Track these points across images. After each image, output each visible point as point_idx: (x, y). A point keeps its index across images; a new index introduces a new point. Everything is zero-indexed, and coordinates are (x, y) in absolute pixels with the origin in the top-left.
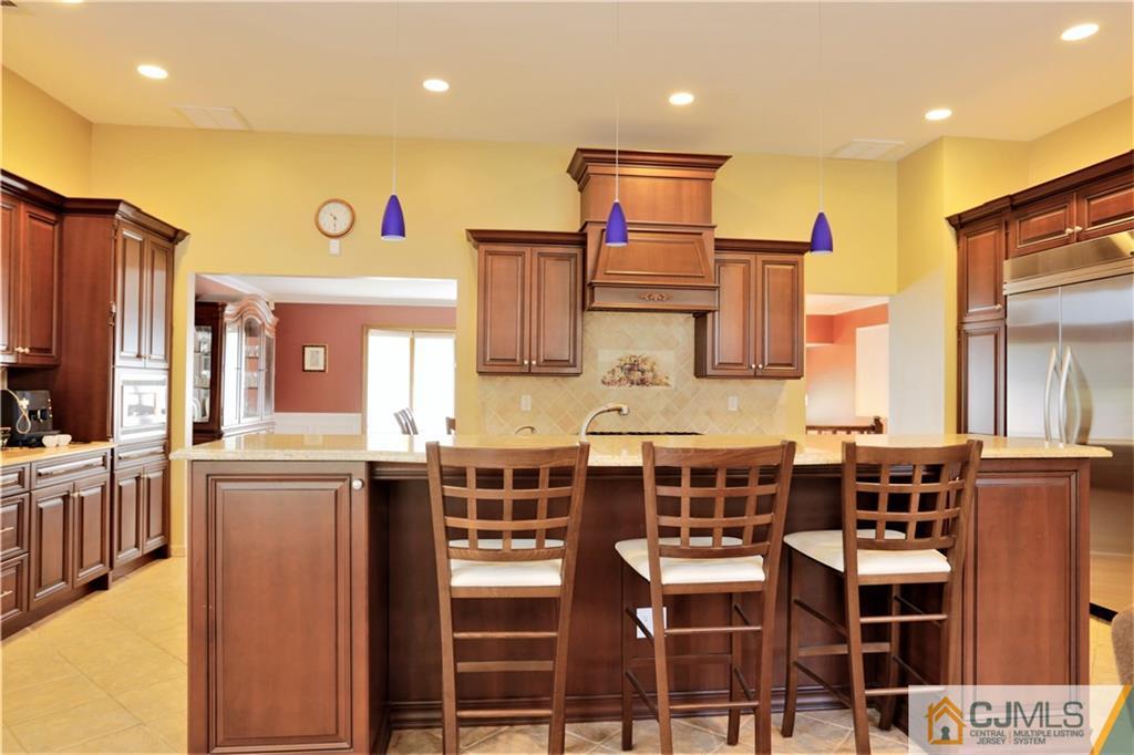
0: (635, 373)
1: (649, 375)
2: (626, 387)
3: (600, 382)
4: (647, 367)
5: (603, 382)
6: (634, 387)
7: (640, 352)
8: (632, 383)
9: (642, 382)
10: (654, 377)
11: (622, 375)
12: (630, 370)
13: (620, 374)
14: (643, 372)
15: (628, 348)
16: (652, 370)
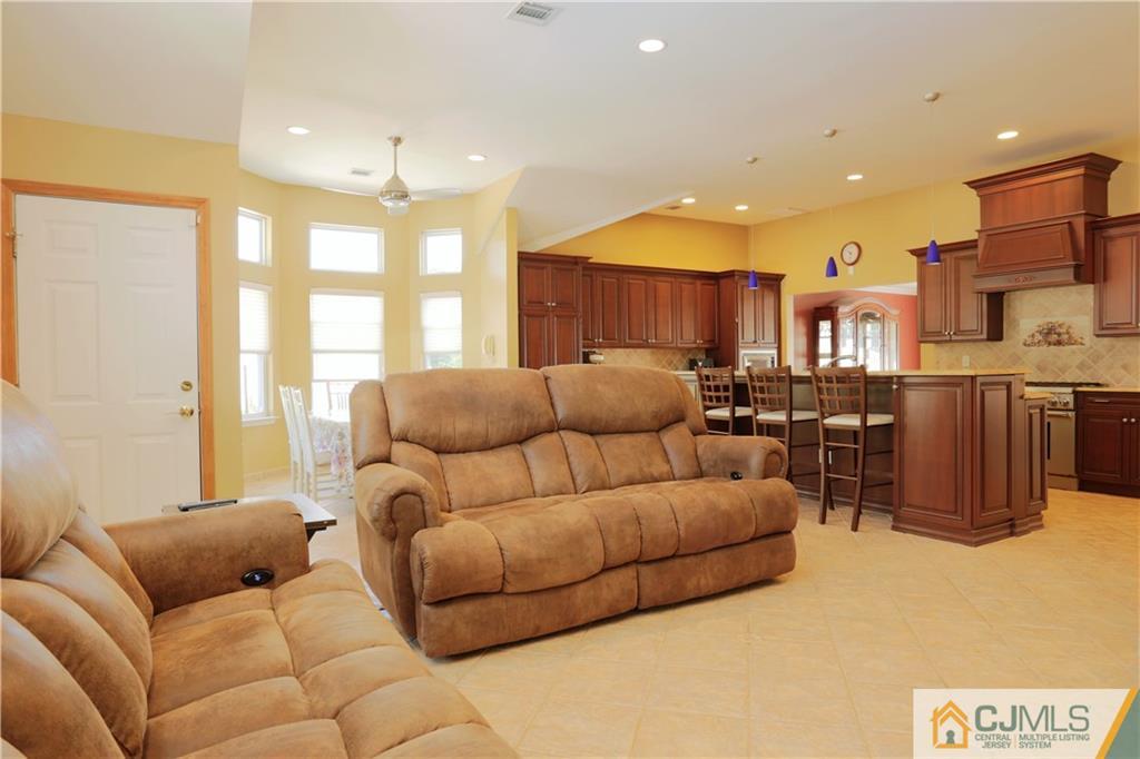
0: (1053, 336)
1: (1066, 337)
2: (1045, 347)
3: (1021, 344)
4: (1061, 331)
5: (1025, 345)
6: (1052, 347)
7: (1056, 318)
8: (1050, 344)
9: (1059, 343)
10: (1070, 338)
11: (1041, 338)
12: (1049, 333)
13: (1039, 337)
14: (1059, 334)
15: (1045, 316)
16: (1068, 333)
